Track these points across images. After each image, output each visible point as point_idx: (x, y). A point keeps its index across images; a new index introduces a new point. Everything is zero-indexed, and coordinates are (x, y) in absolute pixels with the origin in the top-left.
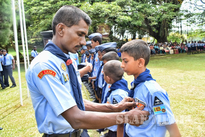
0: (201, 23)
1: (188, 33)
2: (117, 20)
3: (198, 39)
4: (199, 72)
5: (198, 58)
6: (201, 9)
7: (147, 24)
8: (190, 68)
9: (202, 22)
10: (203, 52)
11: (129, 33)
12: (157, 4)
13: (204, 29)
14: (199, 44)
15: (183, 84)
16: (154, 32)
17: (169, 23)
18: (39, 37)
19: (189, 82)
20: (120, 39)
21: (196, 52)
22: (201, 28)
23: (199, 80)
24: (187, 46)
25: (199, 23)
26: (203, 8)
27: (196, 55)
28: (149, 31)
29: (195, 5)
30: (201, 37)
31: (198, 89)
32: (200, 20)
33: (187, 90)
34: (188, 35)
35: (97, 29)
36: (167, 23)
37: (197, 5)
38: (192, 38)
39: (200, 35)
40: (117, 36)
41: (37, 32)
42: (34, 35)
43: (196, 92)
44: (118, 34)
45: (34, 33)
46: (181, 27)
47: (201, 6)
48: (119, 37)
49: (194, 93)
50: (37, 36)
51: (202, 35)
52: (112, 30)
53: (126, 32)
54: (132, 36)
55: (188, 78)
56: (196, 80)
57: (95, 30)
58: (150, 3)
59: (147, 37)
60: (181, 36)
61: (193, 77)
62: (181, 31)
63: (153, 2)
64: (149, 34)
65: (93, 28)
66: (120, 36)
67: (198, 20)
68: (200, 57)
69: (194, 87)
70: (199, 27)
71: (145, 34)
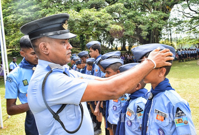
0: (189, 31)
1: (177, 40)
2: (107, 29)
3: (187, 46)
4: (193, 79)
5: (189, 66)
6: (188, 17)
7: (137, 31)
8: (183, 76)
9: (190, 29)
10: (194, 60)
11: (119, 42)
12: (146, 12)
13: (192, 36)
14: (189, 51)
15: (180, 92)
16: (144, 39)
17: (159, 30)
18: (16, 47)
19: (185, 90)
20: (109, 48)
21: (187, 60)
22: (189, 35)
23: (194, 87)
24: (178, 54)
25: (188, 30)
26: (191, 15)
27: (187, 62)
28: (139, 39)
29: (183, 13)
30: (190, 44)
31: (195, 97)
32: (188, 27)
33: (184, 98)
34: (177, 43)
35: (84, 37)
36: (157, 31)
37: (184, 13)
38: (181, 46)
39: (189, 42)
40: (106, 44)
41: (14, 41)
42: (9, 45)
43: (194, 100)
44: (107, 43)
45: (11, 42)
46: (171, 34)
47: (188, 14)
48: (107, 45)
49: (191, 101)
50: (14, 46)
51: (190, 43)
52: (100, 38)
53: (115, 40)
54: (121, 44)
55: (183, 86)
56: (191, 87)
57: (82, 38)
58: (139, 10)
59: (137, 45)
60: (171, 44)
61: (188, 84)
62: (171, 38)
63: (142, 10)
64: (139, 42)
65: (80, 36)
66: (109, 44)
67: (187, 28)
68: (191, 64)
69: (190, 95)
70: (187, 34)
71: (135, 42)
